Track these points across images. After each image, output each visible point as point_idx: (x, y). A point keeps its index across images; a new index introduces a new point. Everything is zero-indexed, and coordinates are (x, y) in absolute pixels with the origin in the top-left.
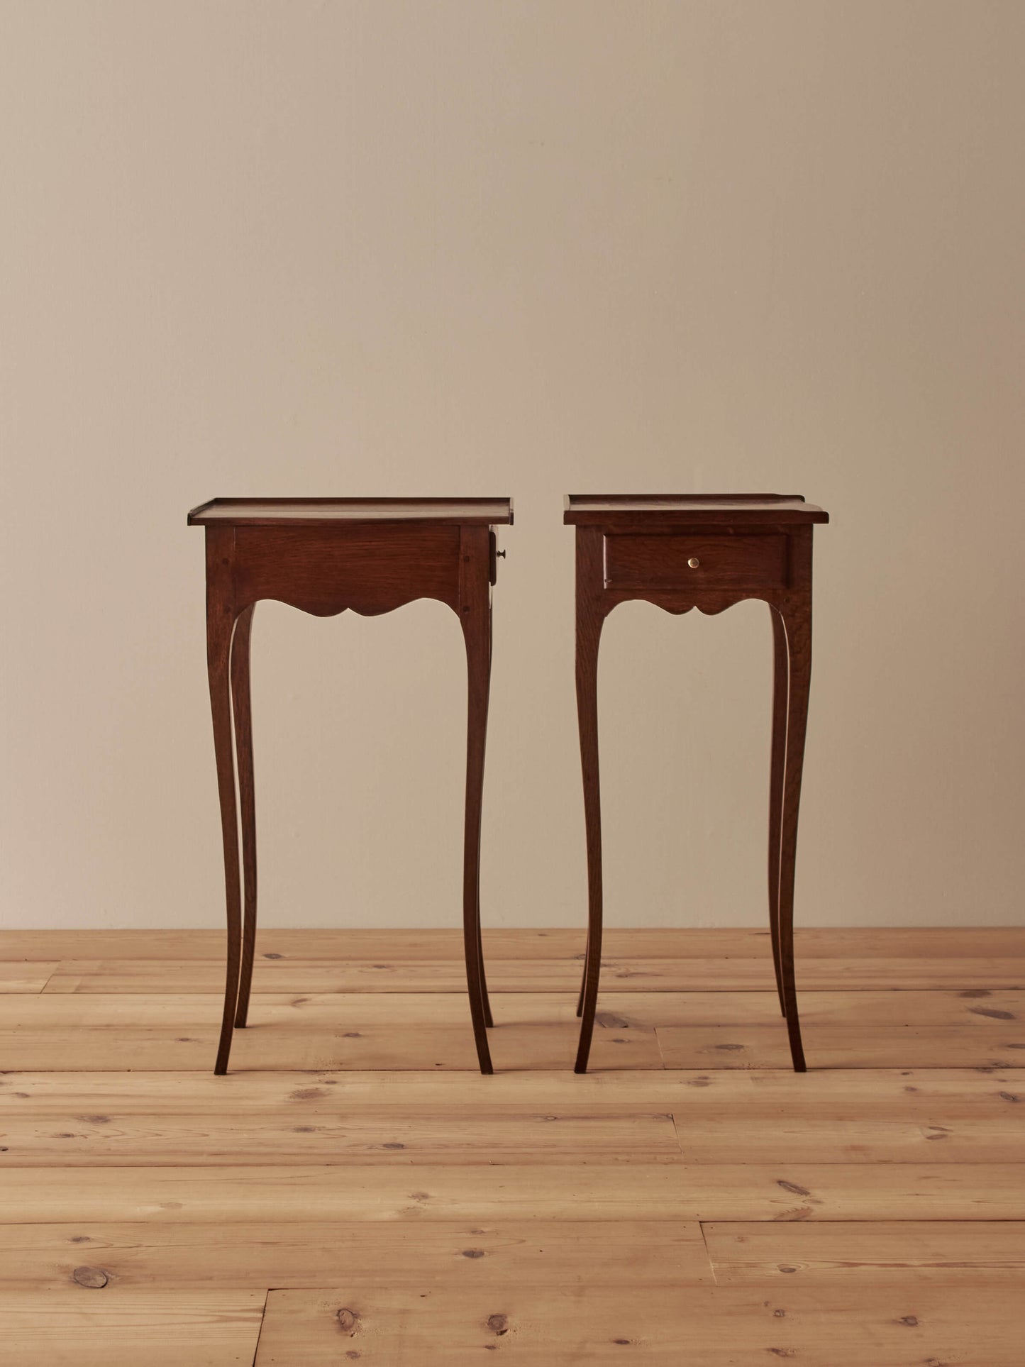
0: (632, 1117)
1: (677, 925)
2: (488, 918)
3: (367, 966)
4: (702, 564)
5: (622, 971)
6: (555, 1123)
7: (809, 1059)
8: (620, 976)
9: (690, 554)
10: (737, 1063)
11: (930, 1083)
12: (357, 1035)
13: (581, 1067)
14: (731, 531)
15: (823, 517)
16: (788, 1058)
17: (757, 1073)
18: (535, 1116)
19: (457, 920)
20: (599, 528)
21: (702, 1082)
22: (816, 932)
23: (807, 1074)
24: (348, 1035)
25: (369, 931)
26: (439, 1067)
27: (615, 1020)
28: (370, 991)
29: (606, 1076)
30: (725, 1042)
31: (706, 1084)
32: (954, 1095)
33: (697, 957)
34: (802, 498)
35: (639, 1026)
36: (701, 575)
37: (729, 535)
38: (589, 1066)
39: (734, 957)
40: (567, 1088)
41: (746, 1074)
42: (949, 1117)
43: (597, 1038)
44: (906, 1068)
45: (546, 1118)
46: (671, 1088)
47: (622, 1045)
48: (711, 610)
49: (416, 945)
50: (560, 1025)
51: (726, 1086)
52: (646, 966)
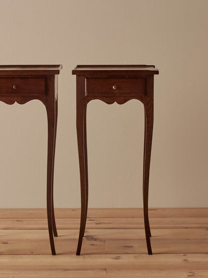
0: (92, 269)
1: (118, 207)
2: (56, 205)
3: (14, 221)
4: (118, 88)
5: (98, 222)
6: (68, 271)
7: (153, 251)
8: (97, 224)
9: (113, 84)
10: (130, 252)
11: (192, 258)
12: (7, 243)
13: (78, 253)
14: (127, 77)
15: (157, 72)
16: (146, 250)
17: (136, 255)
18: (60, 269)
19: (44, 205)
20: (84, 76)
21: (118, 258)
23: (153, 255)
24: (4, 243)
25: (16, 209)
26: (32, 253)
27: (90, 238)
28: (14, 229)
29: (86, 256)
30: (126, 245)
31: (119, 259)
32: (199, 262)
33: (123, 218)
34: (154, 67)
35: (100, 240)
36: (117, 91)
37: (126, 78)
38: (81, 253)
39: (135, 217)
40: (73, 260)
41: (133, 255)
42: (197, 269)
43: (85, 244)
44: (185, 254)
45: (64, 270)
46: (107, 260)
47: (94, 246)
48: (120, 103)
49: (31, 214)
50: (74, 239)
51: (126, 259)
52: (106, 220)
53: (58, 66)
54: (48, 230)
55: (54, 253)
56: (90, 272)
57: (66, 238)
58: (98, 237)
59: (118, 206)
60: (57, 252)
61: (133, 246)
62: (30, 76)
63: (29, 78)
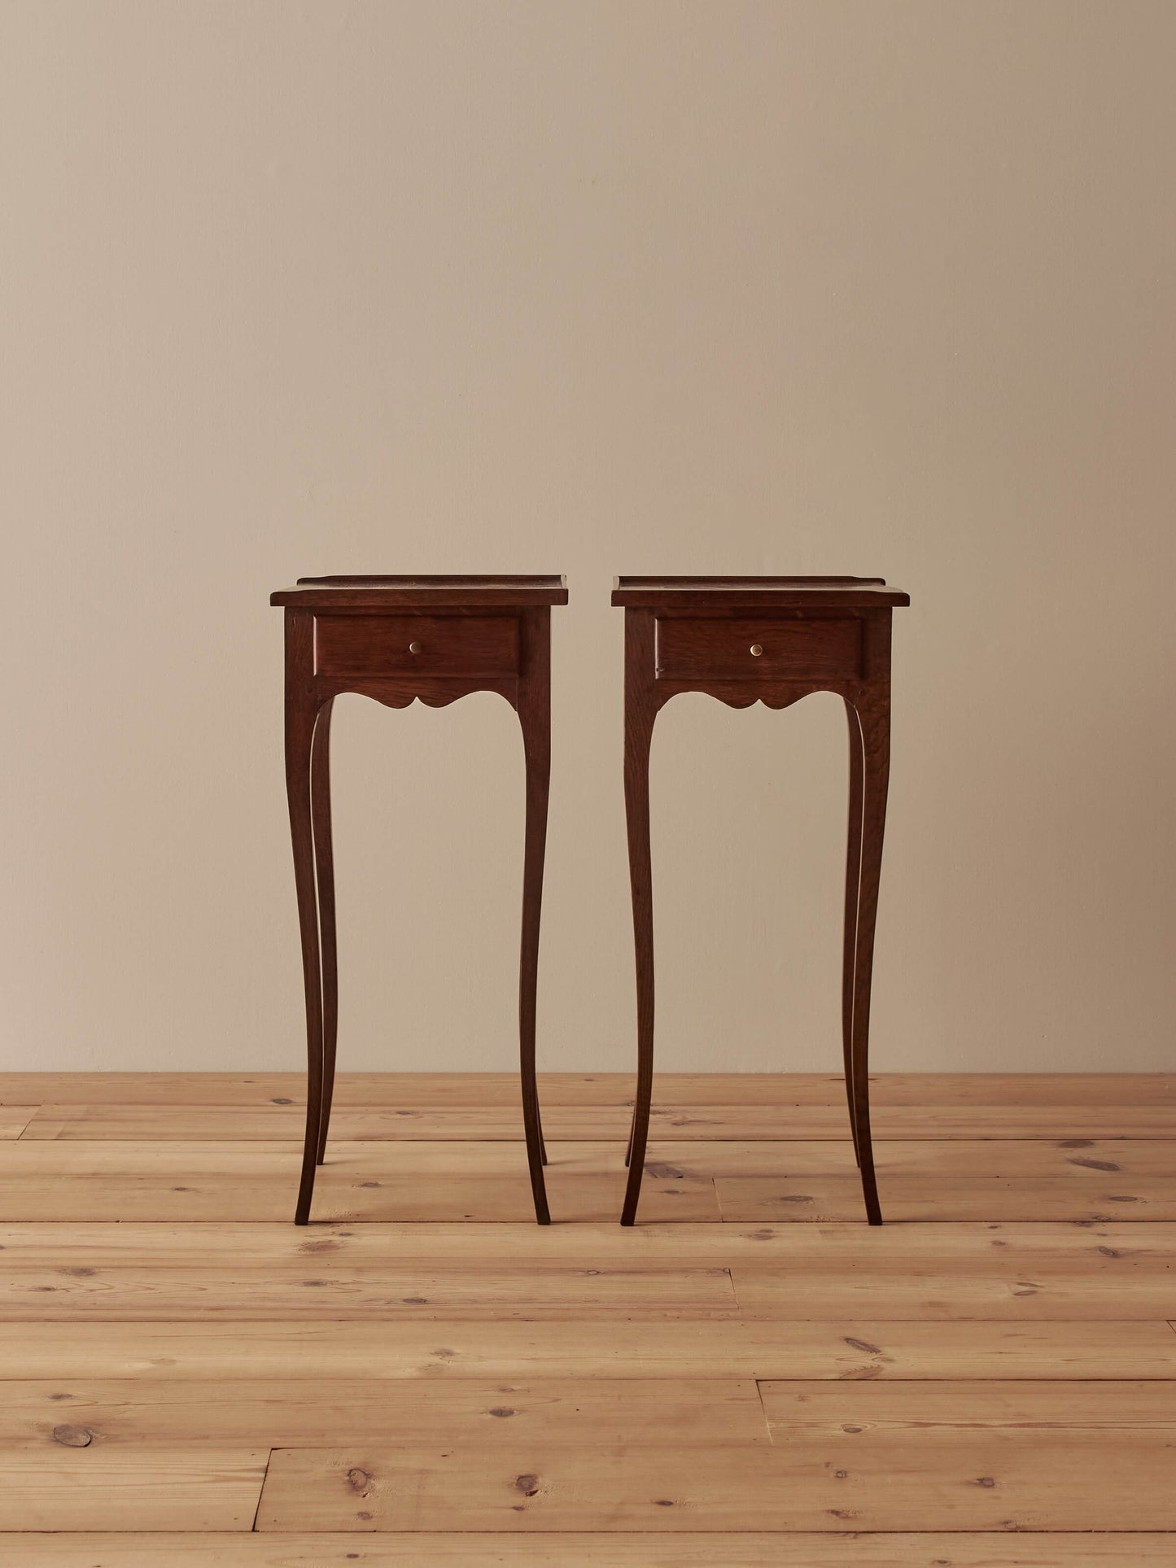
0: (684, 1271)
1: (742, 1070)
3: (390, 1112)
4: (766, 652)
5: (679, 1118)
6: (600, 1277)
7: (885, 1211)
8: (675, 1124)
9: (752, 639)
10: (803, 1215)
11: (1020, 1237)
12: (376, 1185)
13: (628, 1219)
14: (800, 614)
15: (903, 600)
16: (862, 1211)
17: (827, 1226)
18: (574, 1270)
20: (651, 610)
21: (765, 1236)
22: (900, 1078)
23: (882, 1227)
24: (365, 1185)
25: (393, 1075)
26: (468, 1219)
27: (665, 1170)
28: (392, 1139)
29: (656, 1228)
30: (791, 1194)
31: (769, 1238)
32: (1047, 1250)
33: (764, 1104)
34: (882, 582)
35: (695, 1177)
36: (764, 664)
37: (795, 618)
38: (637, 1218)
39: (809, 1104)
40: (612, 1241)
41: (814, 1227)
42: (1039, 1273)
43: (649, 1188)
44: (995, 1222)
45: (588, 1273)
46: (729, 1242)
47: (675, 1197)
48: (777, 703)
49: (444, 1090)
50: (606, 1175)
51: (791, 1240)
52: (706, 1113)
53: (556, 579)
54: (524, 1145)
55: (543, 1217)
56: (676, 1279)
57: (578, 1168)
58: (688, 1166)
59: (744, 1065)
60: (554, 1213)
61: (811, 1198)
62: (465, 612)
63: (466, 616)
